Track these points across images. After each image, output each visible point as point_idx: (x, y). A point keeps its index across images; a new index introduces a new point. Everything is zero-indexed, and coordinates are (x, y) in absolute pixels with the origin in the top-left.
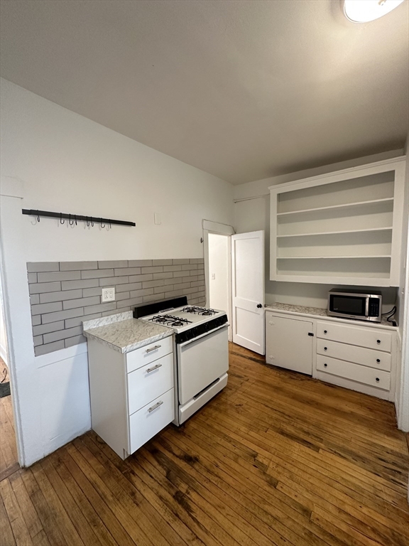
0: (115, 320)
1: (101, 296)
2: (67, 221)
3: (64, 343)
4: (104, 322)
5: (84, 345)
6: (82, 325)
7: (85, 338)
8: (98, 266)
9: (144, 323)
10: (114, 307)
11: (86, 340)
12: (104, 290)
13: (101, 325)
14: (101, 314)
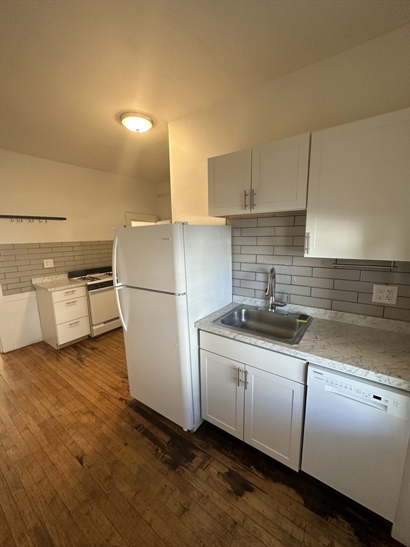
0: (54, 278)
1: (43, 264)
2: (15, 220)
3: (21, 290)
4: (47, 280)
5: (34, 292)
6: (31, 281)
7: (34, 288)
8: (40, 246)
9: (73, 281)
10: (54, 271)
11: (35, 289)
12: (45, 261)
13: (44, 281)
14: (44, 275)
